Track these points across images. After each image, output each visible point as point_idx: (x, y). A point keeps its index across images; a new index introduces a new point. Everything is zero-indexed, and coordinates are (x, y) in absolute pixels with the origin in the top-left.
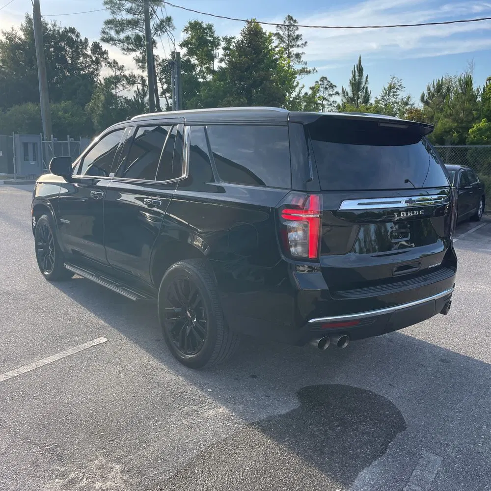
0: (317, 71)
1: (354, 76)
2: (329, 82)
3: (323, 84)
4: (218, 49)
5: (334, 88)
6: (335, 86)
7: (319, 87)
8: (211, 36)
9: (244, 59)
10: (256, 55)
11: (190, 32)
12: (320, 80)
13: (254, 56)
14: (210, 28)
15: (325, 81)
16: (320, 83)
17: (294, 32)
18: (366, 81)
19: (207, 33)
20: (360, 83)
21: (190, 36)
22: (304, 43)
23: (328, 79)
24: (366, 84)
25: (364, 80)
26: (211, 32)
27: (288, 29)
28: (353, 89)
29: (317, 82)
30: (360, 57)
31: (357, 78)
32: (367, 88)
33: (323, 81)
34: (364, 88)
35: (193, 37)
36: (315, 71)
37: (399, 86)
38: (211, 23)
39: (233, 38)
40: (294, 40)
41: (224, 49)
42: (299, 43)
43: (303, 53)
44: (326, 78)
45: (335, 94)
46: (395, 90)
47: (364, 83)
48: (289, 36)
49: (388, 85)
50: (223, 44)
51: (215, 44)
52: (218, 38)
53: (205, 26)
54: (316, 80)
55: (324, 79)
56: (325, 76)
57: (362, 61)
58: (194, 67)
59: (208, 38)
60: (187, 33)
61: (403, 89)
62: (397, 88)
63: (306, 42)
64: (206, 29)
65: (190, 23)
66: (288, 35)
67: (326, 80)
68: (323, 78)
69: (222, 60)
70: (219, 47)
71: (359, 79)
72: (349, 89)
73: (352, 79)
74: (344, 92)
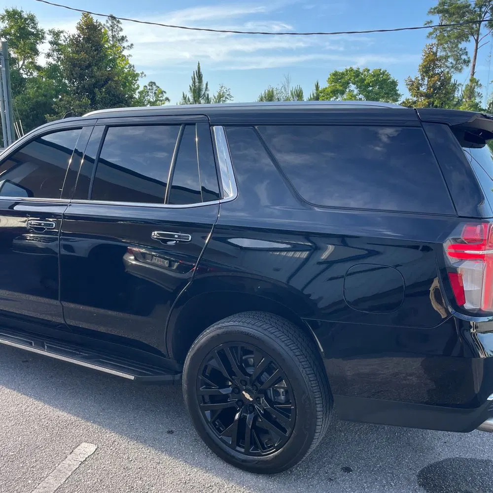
0: (145, 75)
1: (194, 82)
2: (158, 87)
3: (152, 89)
4: (43, 43)
5: (164, 94)
6: (165, 92)
7: (148, 92)
8: (33, 28)
9: (83, 55)
10: (97, 51)
11: (7, 22)
12: (149, 85)
13: (95, 53)
14: (32, 19)
15: (154, 87)
16: (148, 87)
17: (118, 34)
18: (207, 88)
19: (28, 24)
20: (200, 90)
21: (7, 25)
22: (130, 45)
23: (157, 84)
24: (206, 90)
25: (204, 86)
26: (33, 23)
27: (112, 30)
28: (194, 95)
29: (146, 86)
30: (199, 64)
31: (197, 84)
32: (208, 95)
33: (151, 86)
34: (204, 94)
35: (11, 27)
36: (143, 75)
37: (228, 95)
38: (32, 13)
39: (62, 32)
40: (119, 40)
41: (51, 43)
42: (125, 44)
43: (130, 56)
44: (154, 83)
45: (166, 100)
46: (224, 99)
47: (204, 90)
48: (113, 37)
49: (217, 94)
50: (49, 38)
51: (39, 36)
52: (42, 30)
53: (26, 16)
54: (145, 85)
55: (152, 84)
56: (153, 81)
57: (201, 68)
58: (14, 61)
59: (30, 30)
60: (3, 21)
61: (232, 99)
62: (226, 97)
63: (132, 45)
64: (26, 19)
65: (7, 11)
66: (112, 35)
67: (155, 85)
68: (151, 82)
69: (49, 55)
70: (44, 41)
71: (199, 86)
72: (190, 95)
73: (192, 85)
74: (185, 98)
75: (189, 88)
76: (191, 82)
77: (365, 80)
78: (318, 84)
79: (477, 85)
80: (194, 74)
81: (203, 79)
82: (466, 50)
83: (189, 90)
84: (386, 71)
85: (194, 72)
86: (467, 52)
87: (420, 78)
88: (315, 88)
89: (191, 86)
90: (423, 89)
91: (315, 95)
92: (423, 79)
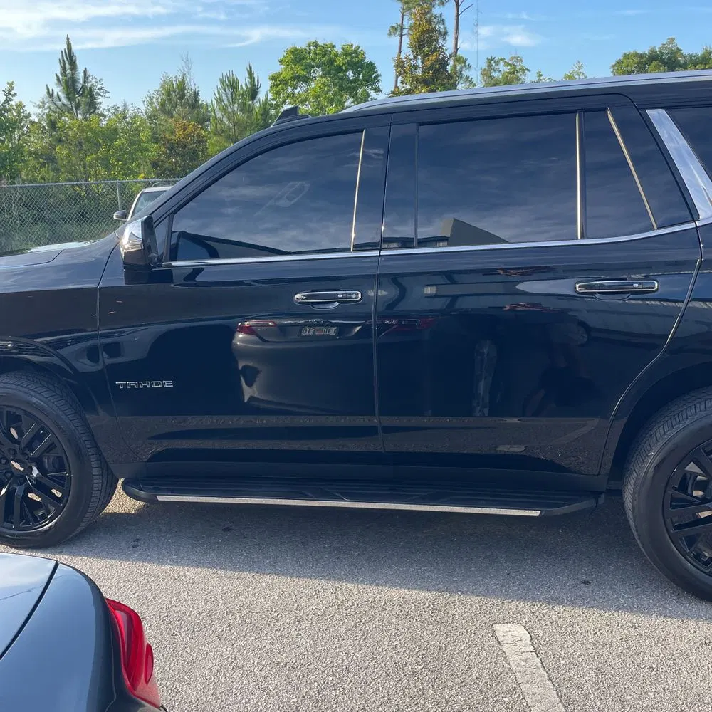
1: (64, 69)
18: (85, 77)
20: (74, 80)
24: (85, 82)
25: (81, 75)
30: (68, 39)
31: (68, 72)
34: (83, 88)
47: (81, 82)
61: (107, 95)
71: (73, 75)
72: (58, 90)
73: (61, 74)
74: (51, 95)
75: (56, 78)
76: (58, 70)
77: (335, 60)
78: (251, 68)
79: (465, 66)
80: (62, 56)
81: (78, 62)
82: (443, 17)
83: (56, 81)
84: (359, 47)
85: (62, 52)
86: (443, 21)
87: (411, 57)
88: (248, 76)
89: (59, 75)
90: (419, 72)
91: (249, 85)
92: (415, 58)
